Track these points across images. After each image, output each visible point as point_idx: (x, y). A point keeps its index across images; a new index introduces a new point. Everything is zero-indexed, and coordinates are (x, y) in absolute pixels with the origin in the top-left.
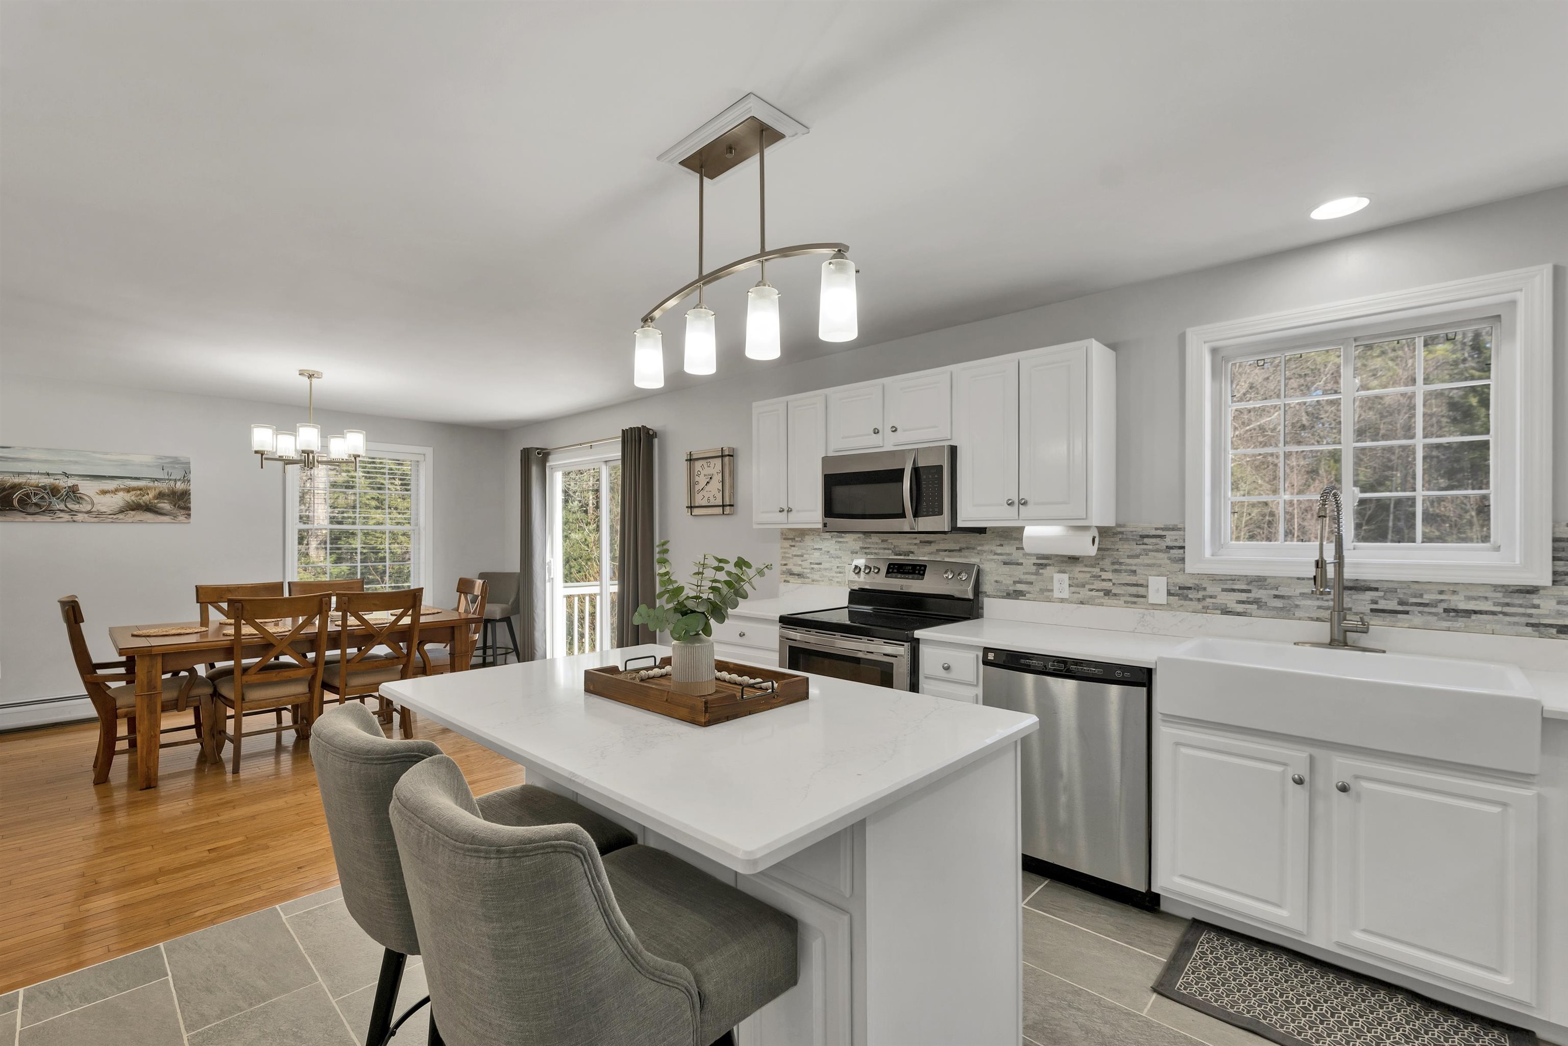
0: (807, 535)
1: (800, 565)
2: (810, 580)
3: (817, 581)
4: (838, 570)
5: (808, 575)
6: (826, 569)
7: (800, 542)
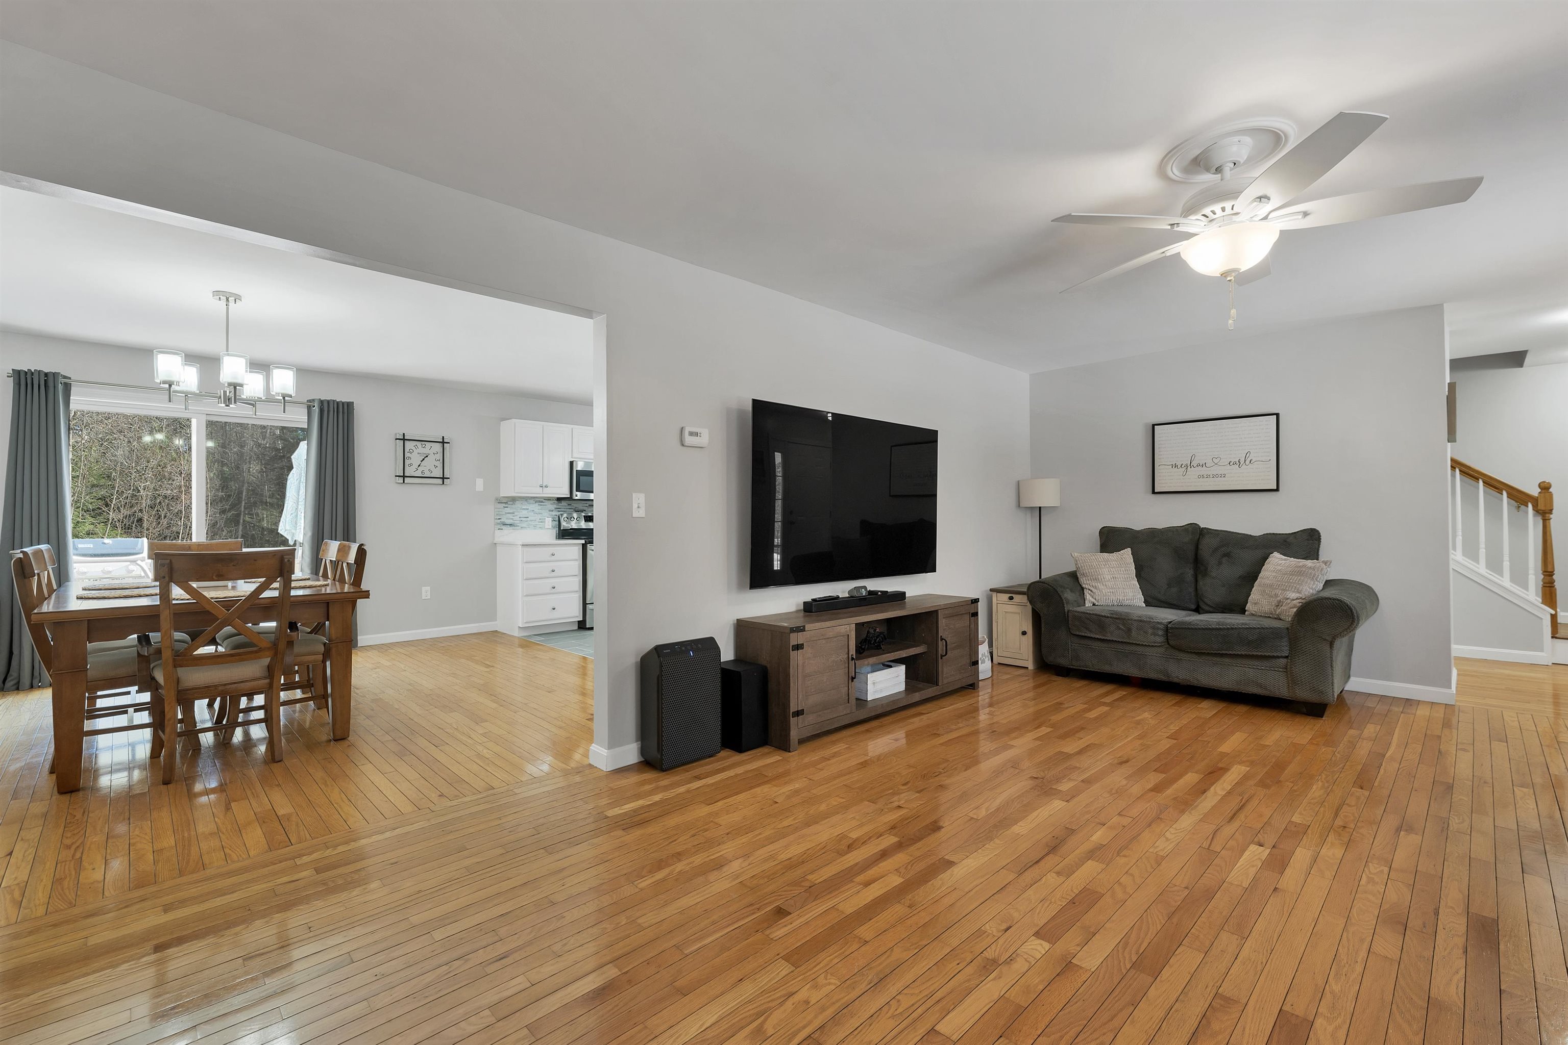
0: (518, 500)
1: (512, 519)
2: (520, 527)
3: (525, 528)
4: (540, 521)
5: (518, 525)
6: (531, 521)
7: (512, 504)
